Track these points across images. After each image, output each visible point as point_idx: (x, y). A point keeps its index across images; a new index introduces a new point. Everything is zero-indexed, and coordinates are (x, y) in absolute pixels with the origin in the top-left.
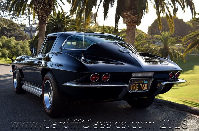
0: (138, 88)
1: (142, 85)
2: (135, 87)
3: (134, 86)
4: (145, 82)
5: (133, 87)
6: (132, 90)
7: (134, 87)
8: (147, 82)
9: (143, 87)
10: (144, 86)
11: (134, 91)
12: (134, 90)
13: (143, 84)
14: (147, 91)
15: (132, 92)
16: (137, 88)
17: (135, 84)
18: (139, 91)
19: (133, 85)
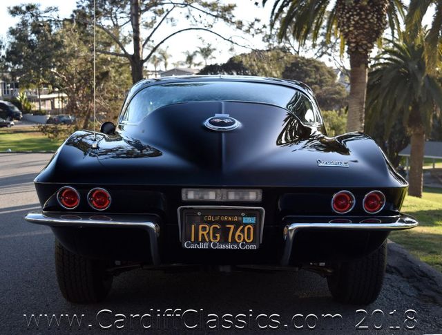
0: (218, 235)
1: (232, 227)
2: (208, 234)
3: (204, 229)
4: (247, 220)
5: (201, 233)
6: (197, 241)
7: (205, 233)
8: (252, 220)
9: (238, 233)
10: (242, 231)
11: (205, 246)
12: (204, 241)
13: (238, 224)
14: (253, 247)
15: (193, 246)
16: (215, 237)
17: (210, 223)
18: (222, 247)
19: (201, 226)
